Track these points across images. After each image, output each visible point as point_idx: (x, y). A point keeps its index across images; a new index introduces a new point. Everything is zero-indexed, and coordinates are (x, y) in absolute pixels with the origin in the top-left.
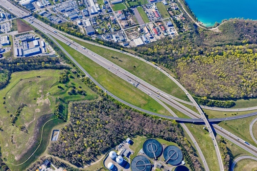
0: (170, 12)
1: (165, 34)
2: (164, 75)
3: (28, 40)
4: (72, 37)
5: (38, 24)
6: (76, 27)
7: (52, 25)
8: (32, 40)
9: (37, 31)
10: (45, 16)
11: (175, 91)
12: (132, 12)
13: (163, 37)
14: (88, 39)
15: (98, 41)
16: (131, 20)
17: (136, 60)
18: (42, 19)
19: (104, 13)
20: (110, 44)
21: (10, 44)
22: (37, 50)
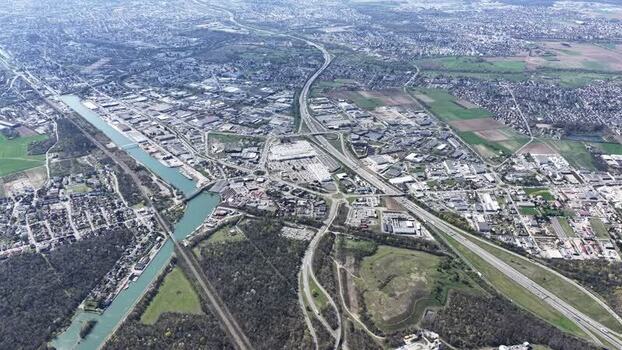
0: (613, 234)
1: (600, 255)
2: (589, 297)
3: (400, 219)
4: (457, 229)
5: (410, 205)
6: (464, 219)
7: (431, 211)
8: (405, 219)
9: (410, 213)
10: (422, 200)
11: (605, 319)
12: (548, 220)
13: (596, 258)
14: (479, 235)
15: (493, 240)
16: (546, 228)
17: (549, 274)
18: (418, 203)
19: (506, 213)
20: (511, 247)
21: (377, 217)
22: (412, 230)
